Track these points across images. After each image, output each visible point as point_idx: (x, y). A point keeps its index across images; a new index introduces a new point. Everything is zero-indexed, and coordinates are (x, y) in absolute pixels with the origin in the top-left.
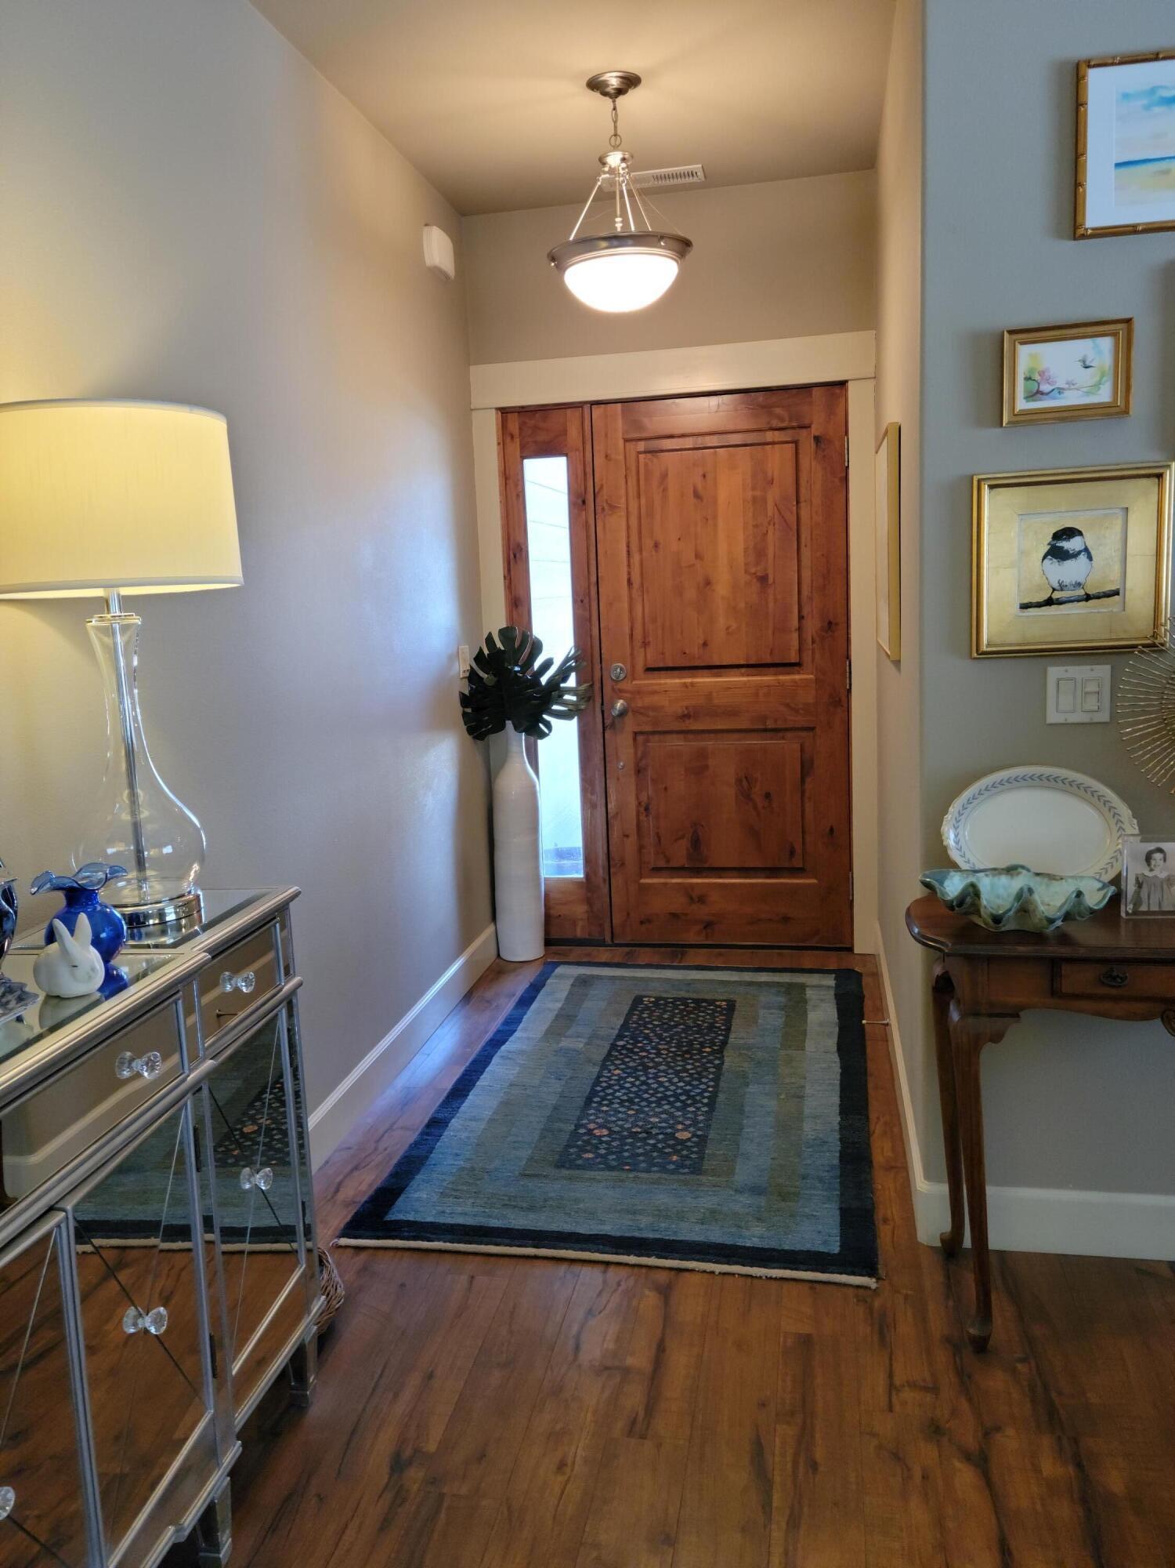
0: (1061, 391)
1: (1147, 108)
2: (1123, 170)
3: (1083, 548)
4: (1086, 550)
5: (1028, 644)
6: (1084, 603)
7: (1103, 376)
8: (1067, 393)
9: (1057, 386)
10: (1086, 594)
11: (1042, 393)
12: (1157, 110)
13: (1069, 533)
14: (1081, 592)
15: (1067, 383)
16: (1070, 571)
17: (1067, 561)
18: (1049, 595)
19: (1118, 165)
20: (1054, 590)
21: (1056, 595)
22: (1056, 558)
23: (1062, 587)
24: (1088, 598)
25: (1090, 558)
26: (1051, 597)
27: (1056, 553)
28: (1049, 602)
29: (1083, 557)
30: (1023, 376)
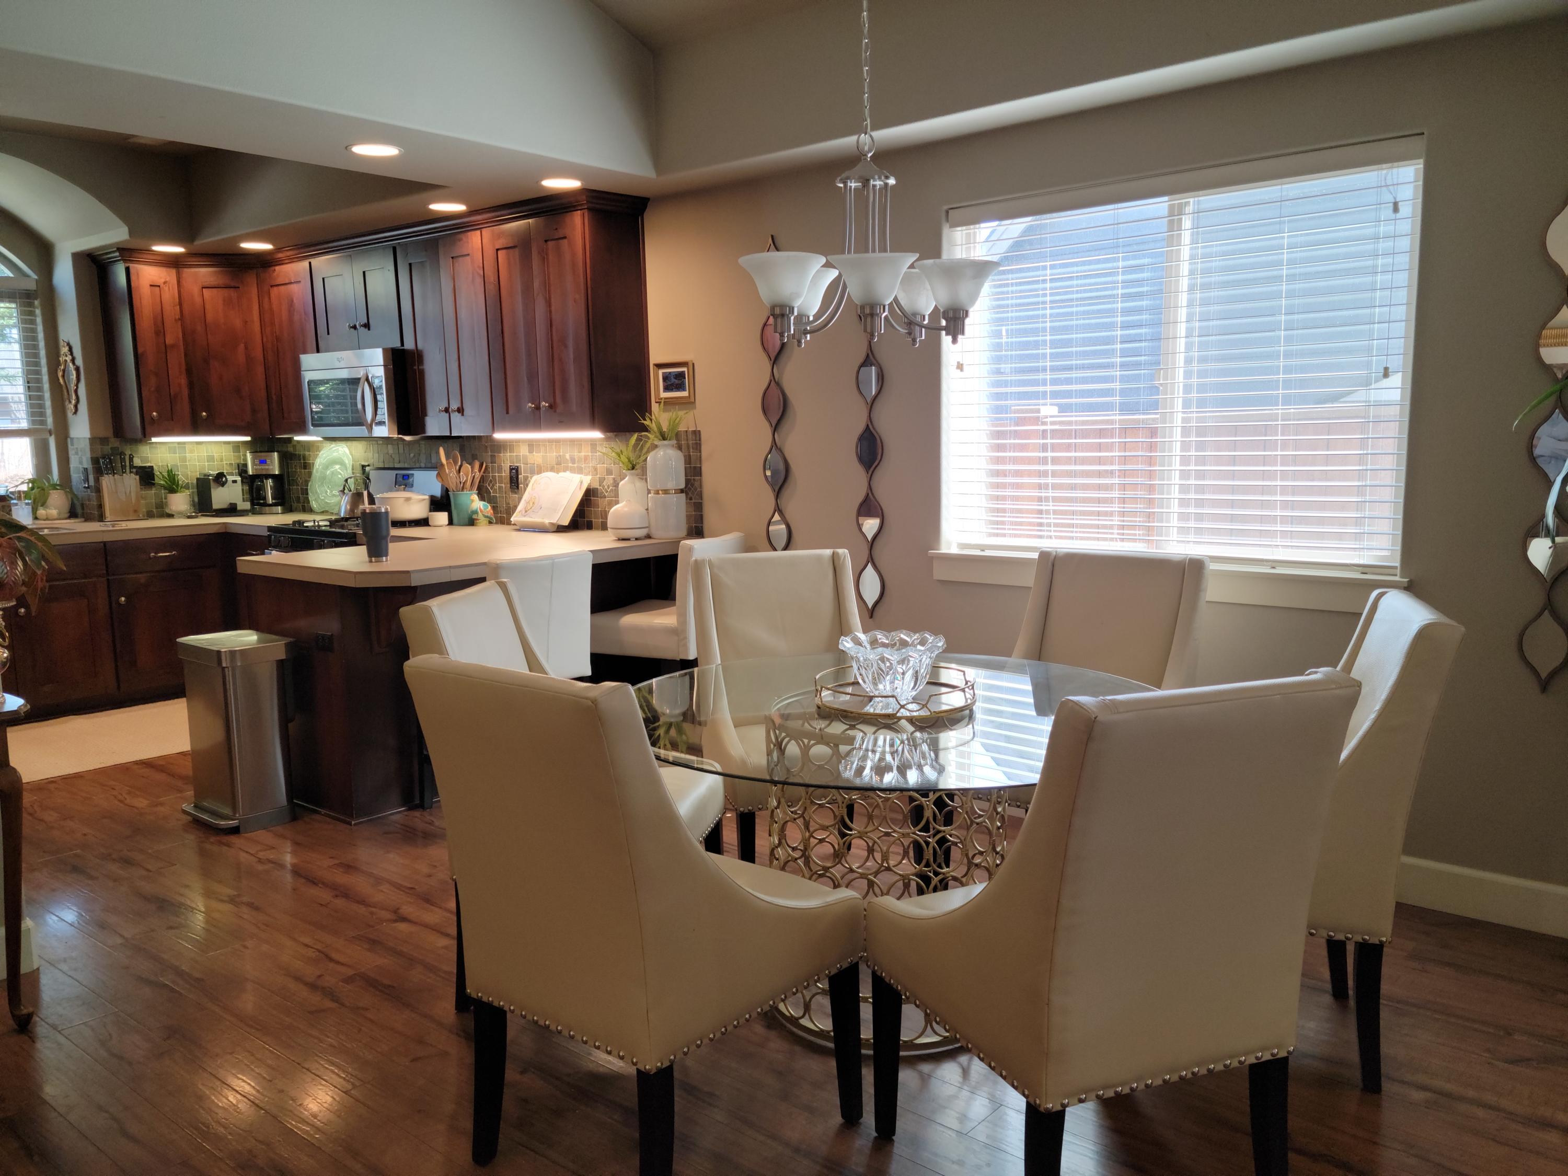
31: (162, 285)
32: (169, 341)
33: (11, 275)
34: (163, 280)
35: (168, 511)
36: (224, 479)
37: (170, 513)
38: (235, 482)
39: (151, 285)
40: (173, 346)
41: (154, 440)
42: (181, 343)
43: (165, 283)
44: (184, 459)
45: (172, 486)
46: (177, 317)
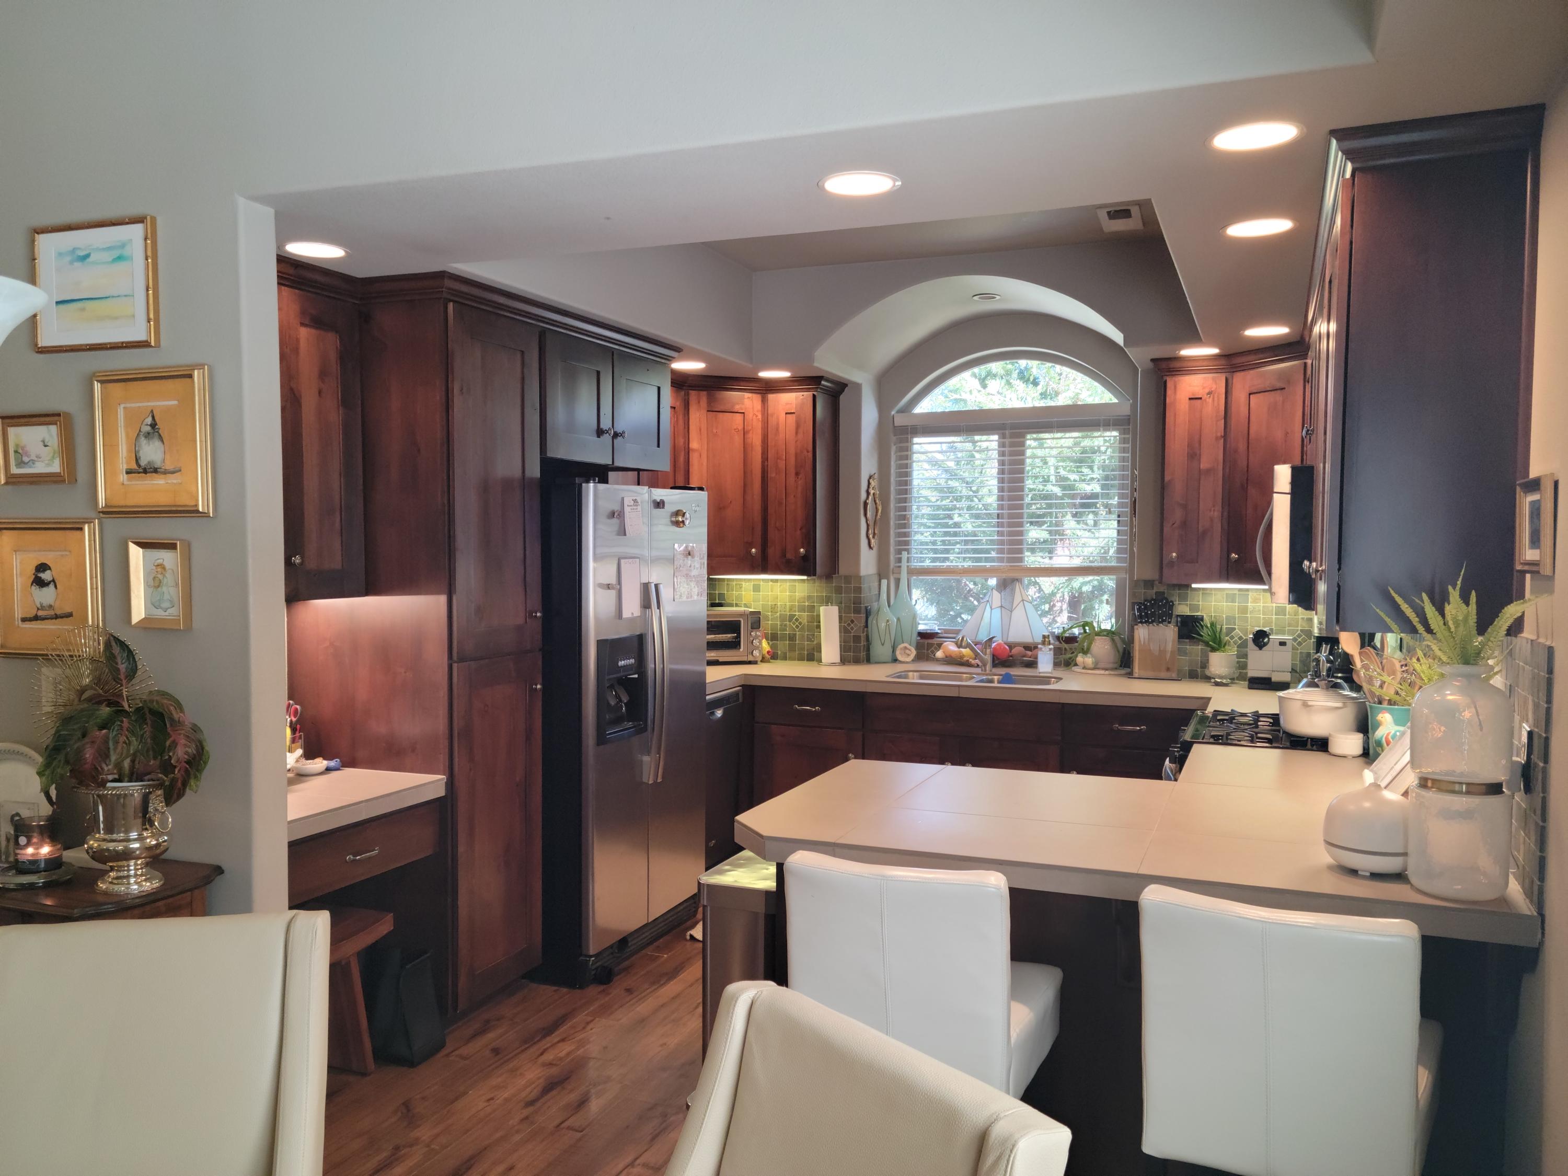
0: (33, 461)
1: (71, 263)
2: (61, 306)
3: (52, 579)
4: (53, 581)
5: (23, 649)
6: (54, 620)
7: (54, 453)
8: (37, 464)
9: (31, 458)
10: (56, 614)
11: (24, 463)
12: (76, 264)
13: (42, 567)
14: (51, 613)
15: (37, 457)
16: (46, 596)
17: (44, 588)
18: (35, 613)
19: (58, 303)
20: (38, 609)
21: (40, 613)
22: (38, 585)
23: (42, 608)
24: (56, 617)
25: (56, 587)
26: (36, 614)
27: (40, 583)
28: (36, 618)
29: (52, 586)
30: (13, 450)
31: (1205, 396)
32: (1204, 465)
33: (1115, 401)
34: (1207, 391)
35: (1207, 673)
36: (1266, 640)
37: (1209, 675)
38: (1282, 644)
39: (1190, 399)
40: (1208, 471)
41: (1194, 586)
42: (1221, 467)
43: (1209, 393)
44: (1244, 610)
45: (1217, 644)
46: (1219, 435)
